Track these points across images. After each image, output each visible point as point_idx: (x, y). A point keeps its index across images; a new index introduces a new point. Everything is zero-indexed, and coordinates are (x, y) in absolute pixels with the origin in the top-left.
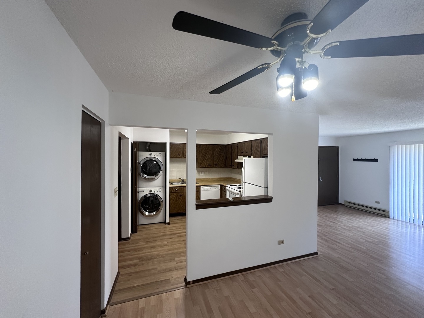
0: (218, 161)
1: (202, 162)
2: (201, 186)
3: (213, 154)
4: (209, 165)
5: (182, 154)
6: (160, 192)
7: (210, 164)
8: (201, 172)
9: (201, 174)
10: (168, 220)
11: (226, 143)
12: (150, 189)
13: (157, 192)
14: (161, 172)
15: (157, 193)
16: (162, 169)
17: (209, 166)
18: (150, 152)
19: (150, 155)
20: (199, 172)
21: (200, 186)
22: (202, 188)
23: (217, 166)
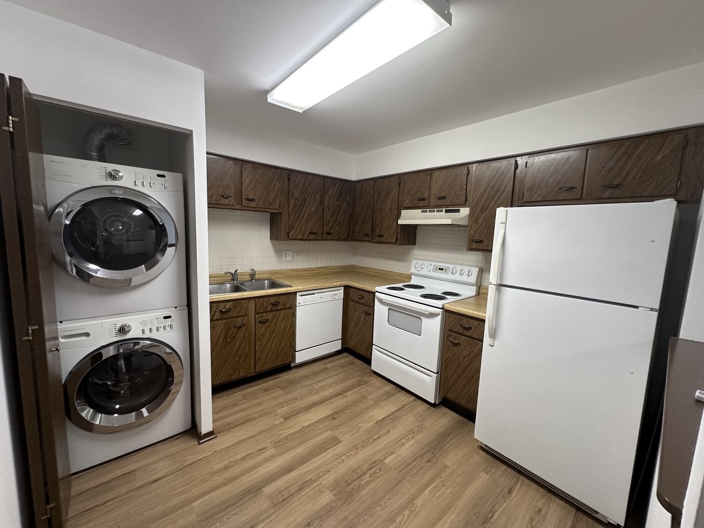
0: (334, 222)
1: (295, 224)
2: (298, 294)
3: (322, 203)
4: (311, 233)
5: (235, 194)
6: (168, 328)
7: (314, 230)
8: (286, 253)
9: (285, 257)
10: (206, 425)
11: (354, 174)
12: (120, 321)
13: (154, 330)
14: (170, 251)
15: (155, 335)
16: (171, 239)
17: (313, 237)
18: (111, 167)
19: (112, 176)
20: (279, 252)
21: (295, 293)
22: (299, 299)
23: (330, 237)
